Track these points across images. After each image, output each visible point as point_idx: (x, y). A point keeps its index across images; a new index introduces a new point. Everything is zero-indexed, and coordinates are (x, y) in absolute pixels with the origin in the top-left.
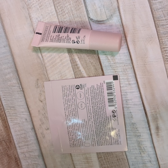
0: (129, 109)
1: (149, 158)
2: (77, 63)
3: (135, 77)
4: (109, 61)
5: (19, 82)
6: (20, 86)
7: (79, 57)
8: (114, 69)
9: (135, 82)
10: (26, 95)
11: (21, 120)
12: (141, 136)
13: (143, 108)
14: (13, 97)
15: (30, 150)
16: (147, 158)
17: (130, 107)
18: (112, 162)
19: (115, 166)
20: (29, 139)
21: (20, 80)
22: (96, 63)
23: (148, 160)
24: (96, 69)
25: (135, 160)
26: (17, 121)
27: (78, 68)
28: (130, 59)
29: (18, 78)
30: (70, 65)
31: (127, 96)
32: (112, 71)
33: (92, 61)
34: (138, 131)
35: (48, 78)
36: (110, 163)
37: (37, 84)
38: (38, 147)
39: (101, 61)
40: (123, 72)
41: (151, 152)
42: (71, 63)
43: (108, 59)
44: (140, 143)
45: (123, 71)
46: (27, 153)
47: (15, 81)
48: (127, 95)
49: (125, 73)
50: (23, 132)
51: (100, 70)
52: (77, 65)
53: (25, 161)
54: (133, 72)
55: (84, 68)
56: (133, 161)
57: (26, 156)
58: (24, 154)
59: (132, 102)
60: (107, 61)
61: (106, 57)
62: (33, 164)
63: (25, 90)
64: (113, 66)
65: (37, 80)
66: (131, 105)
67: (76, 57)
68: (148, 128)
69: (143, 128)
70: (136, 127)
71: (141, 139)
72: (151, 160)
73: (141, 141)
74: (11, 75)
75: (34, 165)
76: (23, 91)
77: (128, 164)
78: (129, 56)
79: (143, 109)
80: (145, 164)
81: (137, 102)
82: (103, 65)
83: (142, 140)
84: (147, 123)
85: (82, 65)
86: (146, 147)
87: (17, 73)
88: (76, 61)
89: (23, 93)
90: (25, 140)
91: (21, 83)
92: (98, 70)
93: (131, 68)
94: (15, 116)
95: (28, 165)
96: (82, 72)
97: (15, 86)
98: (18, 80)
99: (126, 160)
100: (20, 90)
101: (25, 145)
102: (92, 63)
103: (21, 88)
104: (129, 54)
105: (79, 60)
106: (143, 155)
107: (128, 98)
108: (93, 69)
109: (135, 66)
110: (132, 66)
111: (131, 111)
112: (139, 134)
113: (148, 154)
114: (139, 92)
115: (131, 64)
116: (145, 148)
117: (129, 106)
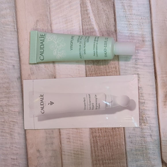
0: (137, 70)
1: (150, 132)
2: (88, 9)
3: (151, 34)
4: (124, 11)
5: (15, 21)
6: (16, 25)
7: (92, 2)
8: (129, 21)
9: (150, 39)
10: (20, 37)
11: (8, 66)
12: (146, 103)
13: (154, 70)
14: (4, 37)
15: (10, 104)
16: (147, 131)
17: (139, 68)
18: (106, 131)
19: (108, 136)
20: (12, 90)
21: (16, 19)
22: (109, 11)
23: (148, 134)
24: (108, 18)
25: (133, 132)
26: (2, 67)
27: (88, 14)
28: (149, 13)
29: (14, 15)
30: (79, 9)
31: (138, 55)
32: (126, 23)
33: (105, 8)
34: (143, 97)
35: (51, 21)
36: (103, 132)
37: (36, 26)
38: (21, 101)
39: (116, 9)
40: (138, 26)
41: (154, 124)
42: (81, 7)
43: (125, 9)
44: (142, 111)
45: (139, 24)
46: (5, 107)
47: (10, 19)
48: (138, 53)
49: (140, 28)
50: (7, 81)
51: (113, 20)
52: (87, 10)
53: (1, 117)
54: (150, 27)
55: (94, 15)
56: (130, 133)
57: (3, 110)
58: (2, 108)
59: (143, 62)
60: (123, 11)
61: (123, 6)
62: (10, 121)
63: (20, 31)
64: (129, 18)
65: (37, 22)
66: (140, 65)
67: (87, 1)
68: (155, 95)
69: (149, 94)
70: (142, 92)
71: (144, 107)
72: (152, 134)
73: (144, 110)
74: (8, 11)
75: (11, 123)
76: (18, 32)
77: (123, 135)
78: (149, 9)
79: (154, 72)
80: (144, 138)
81: (148, 63)
82: (117, 15)
83: (146, 108)
84: (155, 89)
85: (93, 11)
86: (149, 117)
87: (16, 10)
88: (86, 6)
89: (17, 34)
90: (7, 91)
91: (17, 22)
92: (110, 19)
93: (149, 22)
94: (1, 60)
95: (4, 122)
96: (91, 20)
97: (9, 25)
98: (15, 19)
99: (123, 130)
100: (14, 30)
101: (5, 97)
102: (104, 11)
103: (16, 27)
104: (149, 6)
105: (91, 5)
106: (144, 126)
107: (138, 57)
108: (104, 17)
109: (154, 21)
110: (150, 21)
111: (139, 73)
112: (143, 101)
113: (150, 127)
114: (152, 52)
115: (149, 18)
116: (148, 119)
117: (138, 66)
